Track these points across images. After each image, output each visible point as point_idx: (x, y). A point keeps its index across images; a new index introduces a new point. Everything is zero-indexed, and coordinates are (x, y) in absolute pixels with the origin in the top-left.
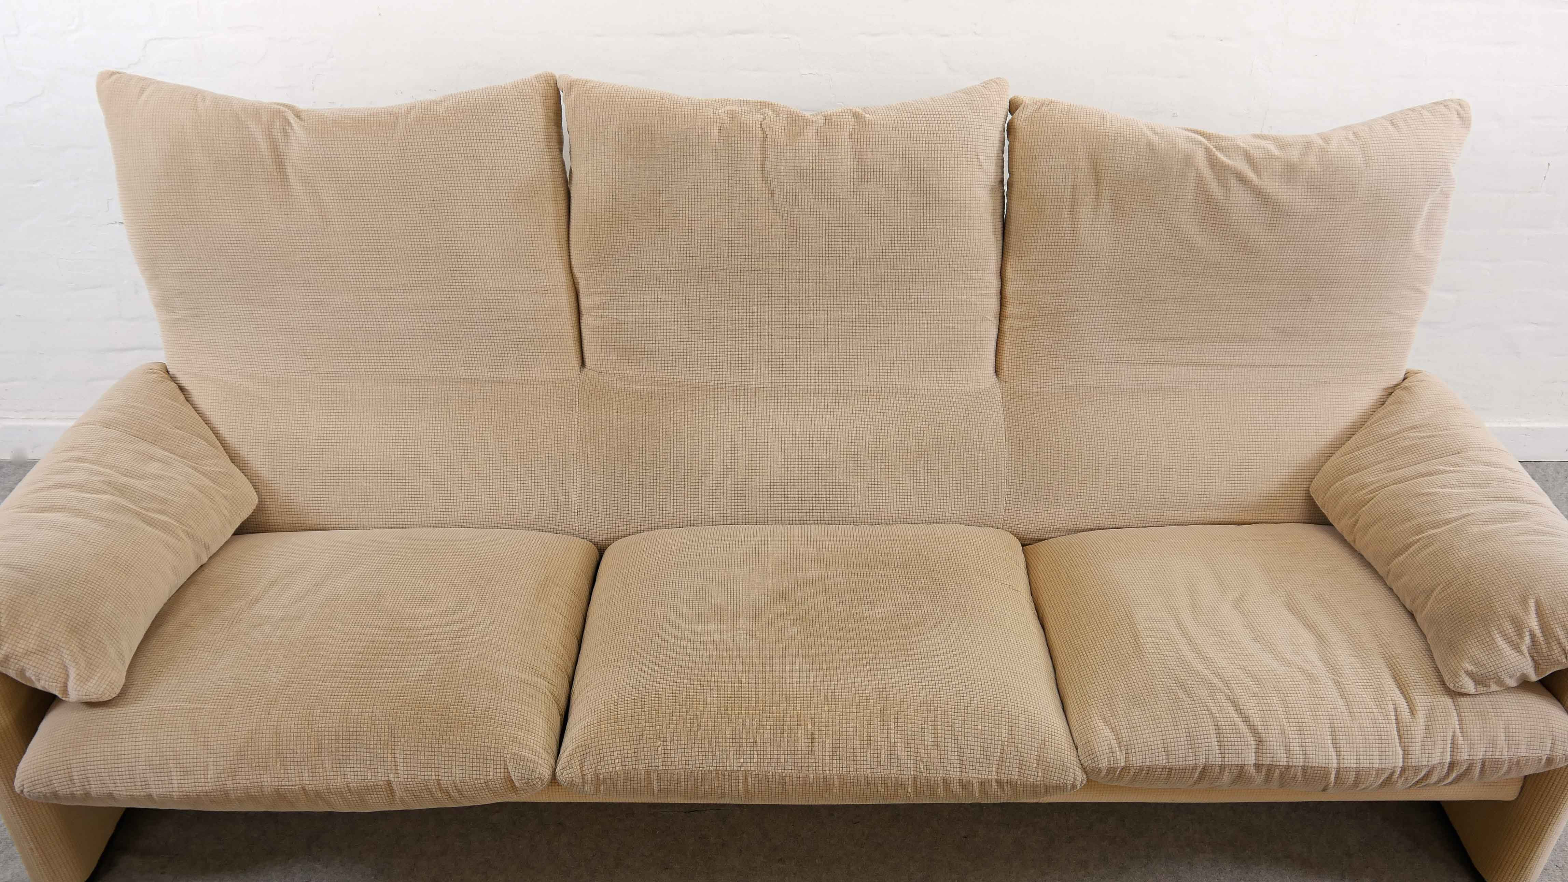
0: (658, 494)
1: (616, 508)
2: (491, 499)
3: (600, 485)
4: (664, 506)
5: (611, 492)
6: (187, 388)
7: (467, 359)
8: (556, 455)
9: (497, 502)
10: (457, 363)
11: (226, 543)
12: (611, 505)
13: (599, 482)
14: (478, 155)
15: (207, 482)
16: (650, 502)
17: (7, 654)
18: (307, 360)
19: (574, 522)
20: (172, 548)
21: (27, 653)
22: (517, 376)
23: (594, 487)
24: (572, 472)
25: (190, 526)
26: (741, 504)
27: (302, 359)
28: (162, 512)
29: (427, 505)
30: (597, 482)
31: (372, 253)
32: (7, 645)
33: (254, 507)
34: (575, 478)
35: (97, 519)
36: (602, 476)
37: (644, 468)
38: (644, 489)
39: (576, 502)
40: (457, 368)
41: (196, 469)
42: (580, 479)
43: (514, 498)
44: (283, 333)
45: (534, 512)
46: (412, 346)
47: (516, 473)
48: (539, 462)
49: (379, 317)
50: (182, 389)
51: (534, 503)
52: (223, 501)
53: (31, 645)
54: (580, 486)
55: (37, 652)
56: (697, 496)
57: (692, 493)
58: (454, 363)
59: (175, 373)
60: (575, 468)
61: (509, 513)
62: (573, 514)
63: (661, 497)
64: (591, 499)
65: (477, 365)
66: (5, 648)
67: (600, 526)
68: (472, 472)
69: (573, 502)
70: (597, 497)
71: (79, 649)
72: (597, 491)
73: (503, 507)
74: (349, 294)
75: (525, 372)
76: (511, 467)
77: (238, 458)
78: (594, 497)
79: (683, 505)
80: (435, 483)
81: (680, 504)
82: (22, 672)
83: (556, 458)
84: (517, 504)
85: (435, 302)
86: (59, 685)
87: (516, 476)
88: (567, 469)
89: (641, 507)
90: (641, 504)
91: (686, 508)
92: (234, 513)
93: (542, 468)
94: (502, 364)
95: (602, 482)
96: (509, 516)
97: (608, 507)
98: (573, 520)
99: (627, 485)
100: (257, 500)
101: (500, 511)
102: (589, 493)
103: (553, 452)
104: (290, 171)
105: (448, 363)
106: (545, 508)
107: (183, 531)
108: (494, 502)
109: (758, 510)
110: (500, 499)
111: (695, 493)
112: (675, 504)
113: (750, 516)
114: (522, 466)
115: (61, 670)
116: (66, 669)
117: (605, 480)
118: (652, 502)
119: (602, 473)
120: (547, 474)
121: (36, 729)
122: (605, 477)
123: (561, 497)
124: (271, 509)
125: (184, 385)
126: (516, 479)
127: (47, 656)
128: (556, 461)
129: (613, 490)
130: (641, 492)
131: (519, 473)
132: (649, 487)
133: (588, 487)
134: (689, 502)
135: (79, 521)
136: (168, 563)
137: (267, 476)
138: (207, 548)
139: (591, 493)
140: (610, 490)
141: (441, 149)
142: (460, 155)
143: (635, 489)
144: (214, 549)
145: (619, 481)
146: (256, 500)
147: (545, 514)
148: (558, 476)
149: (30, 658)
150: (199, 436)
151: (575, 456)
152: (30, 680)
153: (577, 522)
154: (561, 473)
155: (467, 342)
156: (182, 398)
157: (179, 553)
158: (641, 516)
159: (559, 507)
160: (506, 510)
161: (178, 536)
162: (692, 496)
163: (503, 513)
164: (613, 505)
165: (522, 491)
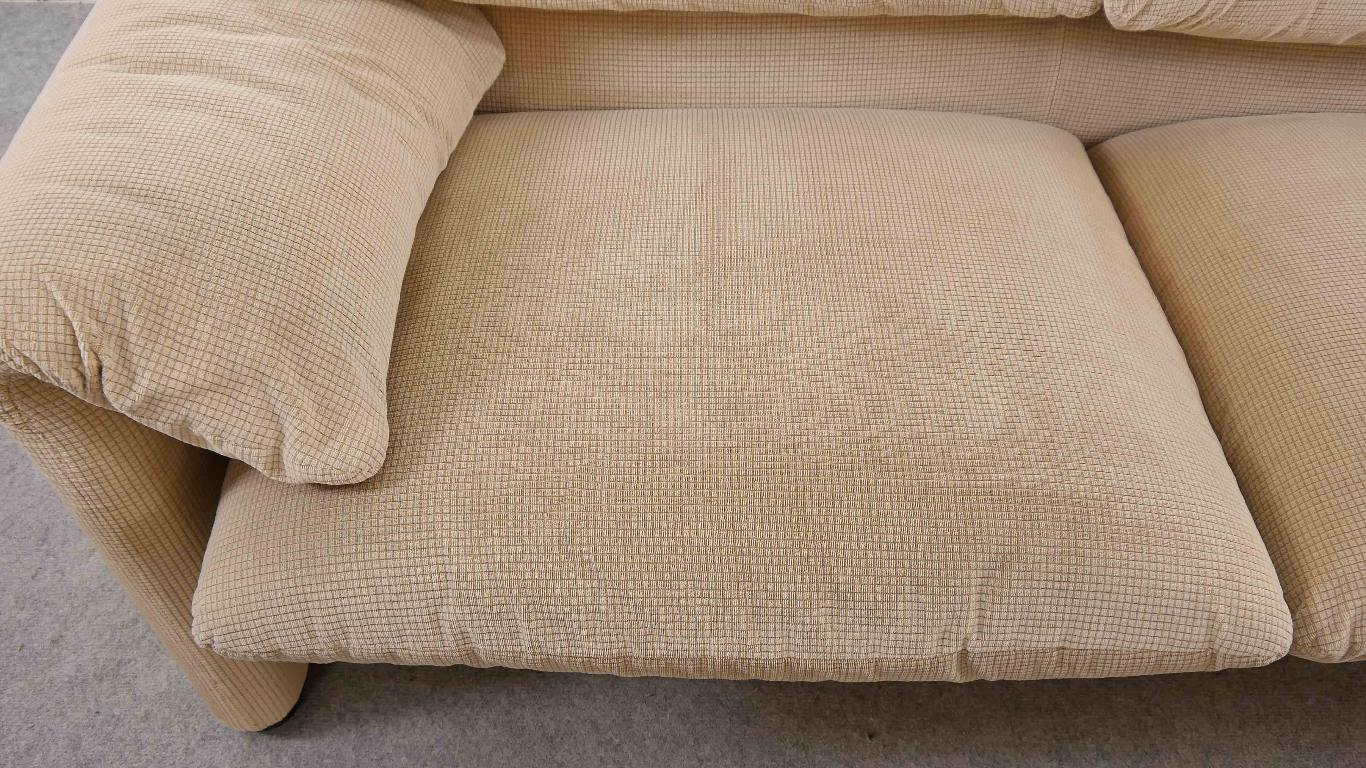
17: (150, 393)
20: (410, 143)
21: (194, 391)
25: (425, 98)
28: (377, 67)
32: (148, 374)
35: (268, 86)
53: (201, 374)
55: (214, 387)
66: (145, 382)
71: (298, 377)
82: (185, 426)
86: (263, 453)
107: (417, 107)
115: (266, 423)
116: (276, 418)
121: (214, 515)
127: (235, 394)
135: (236, 89)
149: (199, 399)
152: (200, 439)
157: (421, 153)
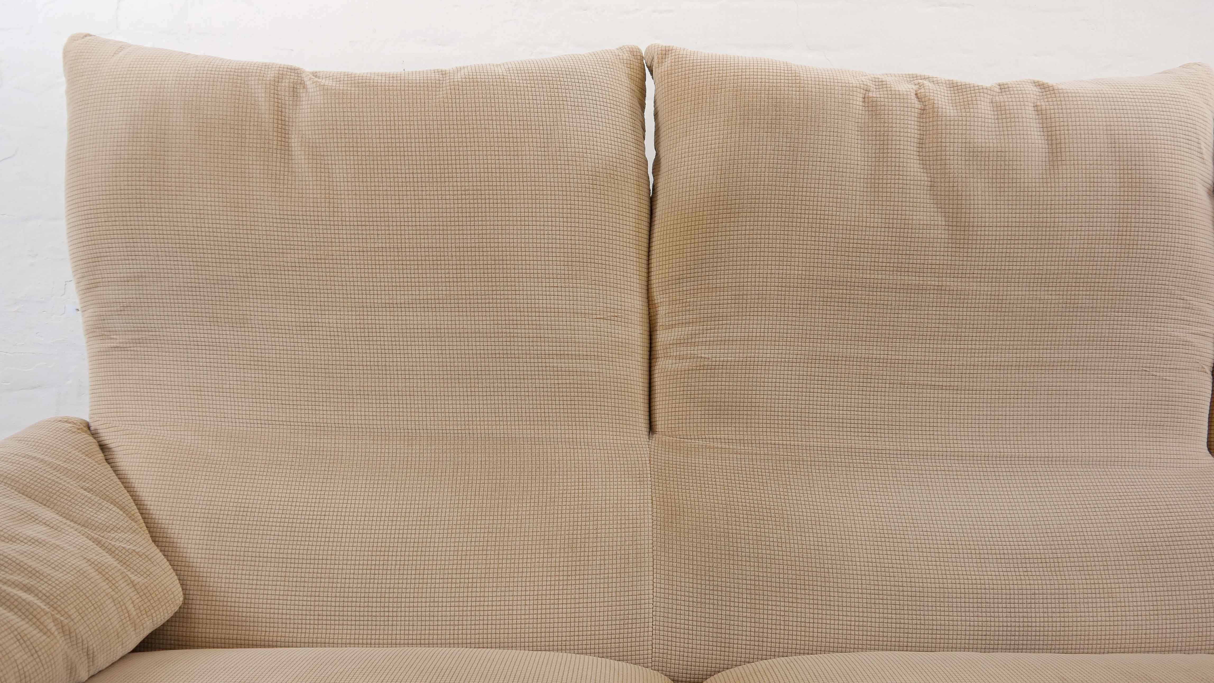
0: (774, 603)
1: (711, 625)
2: (527, 607)
3: (687, 589)
4: (782, 623)
5: (703, 600)
6: (111, 446)
7: (501, 410)
8: (623, 543)
9: (535, 612)
10: (486, 415)
11: (122, 658)
12: (703, 619)
13: (687, 585)
14: (544, 123)
15: (110, 560)
16: (762, 616)
18: (280, 406)
19: (646, 647)
20: (28, 643)
22: (567, 436)
23: (679, 593)
24: (647, 569)
25: (70, 616)
26: (898, 621)
27: (273, 406)
29: (432, 614)
30: (683, 584)
31: (388, 254)
33: (176, 609)
34: (651, 578)
36: (691, 576)
37: (752, 564)
38: (753, 596)
39: (651, 615)
40: (486, 423)
41: (99, 543)
42: (658, 581)
43: (560, 606)
44: (252, 367)
45: (589, 628)
46: (427, 389)
47: (565, 568)
48: (599, 553)
49: (386, 347)
50: (103, 447)
51: (589, 614)
52: (130, 590)
54: (658, 590)
56: (832, 608)
57: (824, 603)
58: (482, 415)
59: (98, 427)
60: (651, 564)
61: (552, 630)
62: (646, 634)
63: (778, 608)
64: (674, 611)
65: (513, 419)
67: (686, 654)
68: (500, 566)
69: (647, 615)
70: (683, 608)
72: (683, 598)
73: (543, 620)
74: (350, 313)
75: (578, 432)
76: (558, 560)
77: (164, 540)
78: (679, 607)
79: (812, 621)
80: (446, 581)
81: (807, 620)
83: (623, 548)
84: (564, 616)
85: (465, 326)
87: (565, 573)
88: (639, 565)
89: (749, 624)
90: (749, 620)
91: (816, 625)
92: (144, 612)
93: (602, 562)
94: (547, 419)
95: (691, 585)
96: (551, 634)
97: (699, 624)
98: (645, 643)
99: (728, 589)
100: (181, 599)
101: (539, 626)
102: (670, 601)
103: (619, 539)
104: (295, 141)
105: (474, 415)
106: (605, 623)
107: (55, 620)
108: (531, 612)
109: (922, 631)
110: (540, 607)
111: (828, 603)
112: (799, 619)
113: (910, 640)
114: (574, 559)
117: (695, 581)
118: (766, 616)
119: (691, 571)
120: (610, 571)
122: (695, 577)
123: (631, 607)
124: (201, 616)
125: (106, 442)
126: (565, 578)
128: (623, 552)
129: (707, 596)
130: (749, 601)
131: (570, 568)
132: (761, 592)
133: (670, 592)
134: (820, 616)
136: (15, 665)
137: (202, 565)
138: (90, 656)
139: (674, 602)
140: (703, 596)
141: (498, 113)
142: (521, 123)
143: (740, 595)
144: (102, 661)
145: (715, 583)
146: (179, 599)
147: (605, 632)
148: (627, 575)
150: (114, 502)
151: (651, 546)
153: (650, 647)
154: (631, 570)
155: (503, 385)
156: (101, 456)
157: (40, 653)
158: (748, 638)
159: (626, 622)
160: (548, 625)
161: (45, 627)
162: (824, 607)
163: (543, 630)
164: (707, 620)
165: (573, 596)
